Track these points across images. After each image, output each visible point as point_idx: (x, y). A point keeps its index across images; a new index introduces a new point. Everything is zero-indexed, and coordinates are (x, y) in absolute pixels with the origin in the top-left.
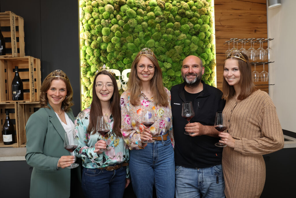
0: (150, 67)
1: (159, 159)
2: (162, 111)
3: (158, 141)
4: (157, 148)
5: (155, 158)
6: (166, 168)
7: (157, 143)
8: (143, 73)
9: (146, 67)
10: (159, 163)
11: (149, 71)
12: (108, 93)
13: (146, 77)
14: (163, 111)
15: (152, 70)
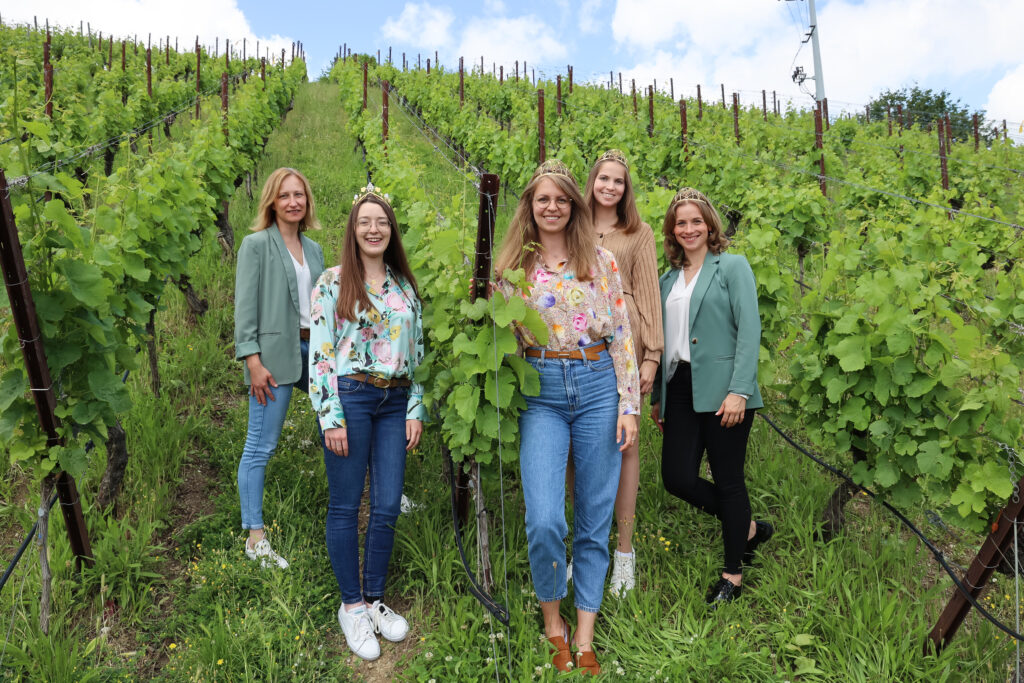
0: (562, 200)
1: (583, 399)
2: (578, 294)
3: (573, 359)
4: (575, 375)
5: (574, 398)
6: (599, 421)
7: (572, 366)
8: (547, 213)
9: (553, 202)
10: (585, 410)
11: (559, 209)
12: (381, 239)
13: (552, 223)
14: (581, 293)
15: (565, 208)
